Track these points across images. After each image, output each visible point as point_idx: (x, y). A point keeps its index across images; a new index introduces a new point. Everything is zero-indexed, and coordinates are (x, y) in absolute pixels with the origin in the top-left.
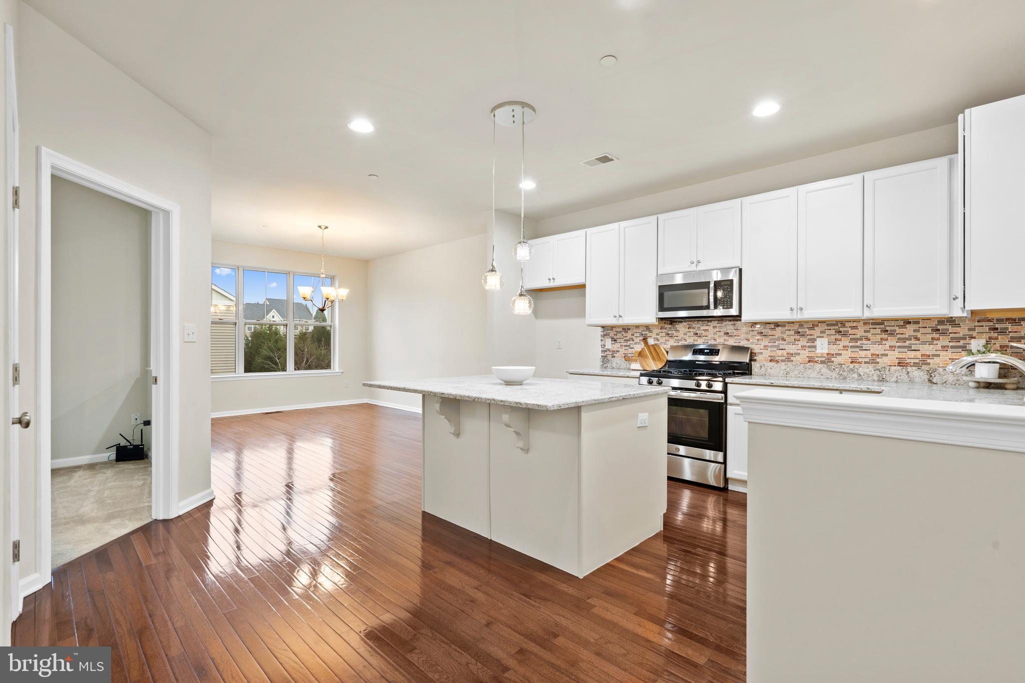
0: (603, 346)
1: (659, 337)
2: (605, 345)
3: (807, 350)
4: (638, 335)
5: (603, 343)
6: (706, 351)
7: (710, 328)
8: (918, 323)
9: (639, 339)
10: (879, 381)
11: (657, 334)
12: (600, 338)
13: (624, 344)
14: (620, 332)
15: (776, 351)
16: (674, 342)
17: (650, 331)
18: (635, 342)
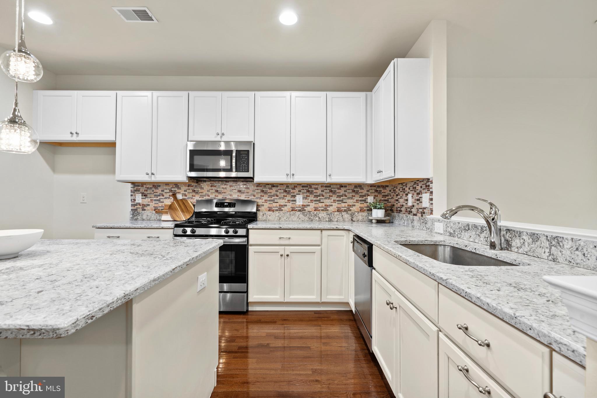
0: (133, 201)
1: (186, 193)
2: (135, 200)
3: (291, 202)
4: (168, 191)
5: (133, 198)
6: (225, 204)
7: (228, 187)
9: (168, 194)
11: (185, 191)
12: (130, 193)
13: (155, 199)
14: (151, 188)
15: (272, 204)
16: (199, 198)
17: (179, 188)
18: (165, 197)
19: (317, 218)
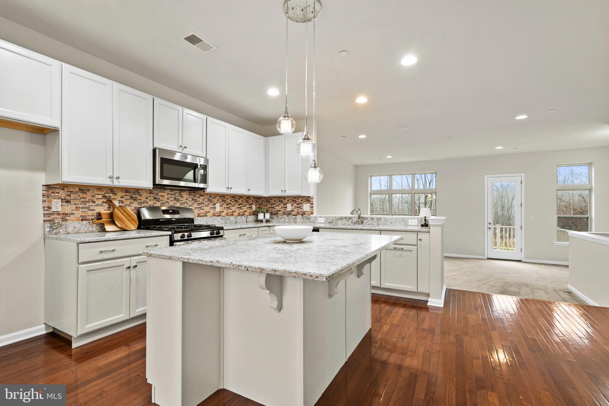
0: (46, 209)
1: (123, 200)
2: (49, 208)
3: (213, 209)
4: (101, 197)
5: (46, 204)
6: (170, 211)
8: (242, 198)
9: (101, 200)
10: (235, 223)
11: (122, 197)
12: (41, 198)
13: (81, 206)
14: (76, 193)
16: (138, 205)
17: (115, 194)
18: (96, 204)
19: (229, 221)
